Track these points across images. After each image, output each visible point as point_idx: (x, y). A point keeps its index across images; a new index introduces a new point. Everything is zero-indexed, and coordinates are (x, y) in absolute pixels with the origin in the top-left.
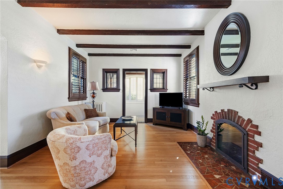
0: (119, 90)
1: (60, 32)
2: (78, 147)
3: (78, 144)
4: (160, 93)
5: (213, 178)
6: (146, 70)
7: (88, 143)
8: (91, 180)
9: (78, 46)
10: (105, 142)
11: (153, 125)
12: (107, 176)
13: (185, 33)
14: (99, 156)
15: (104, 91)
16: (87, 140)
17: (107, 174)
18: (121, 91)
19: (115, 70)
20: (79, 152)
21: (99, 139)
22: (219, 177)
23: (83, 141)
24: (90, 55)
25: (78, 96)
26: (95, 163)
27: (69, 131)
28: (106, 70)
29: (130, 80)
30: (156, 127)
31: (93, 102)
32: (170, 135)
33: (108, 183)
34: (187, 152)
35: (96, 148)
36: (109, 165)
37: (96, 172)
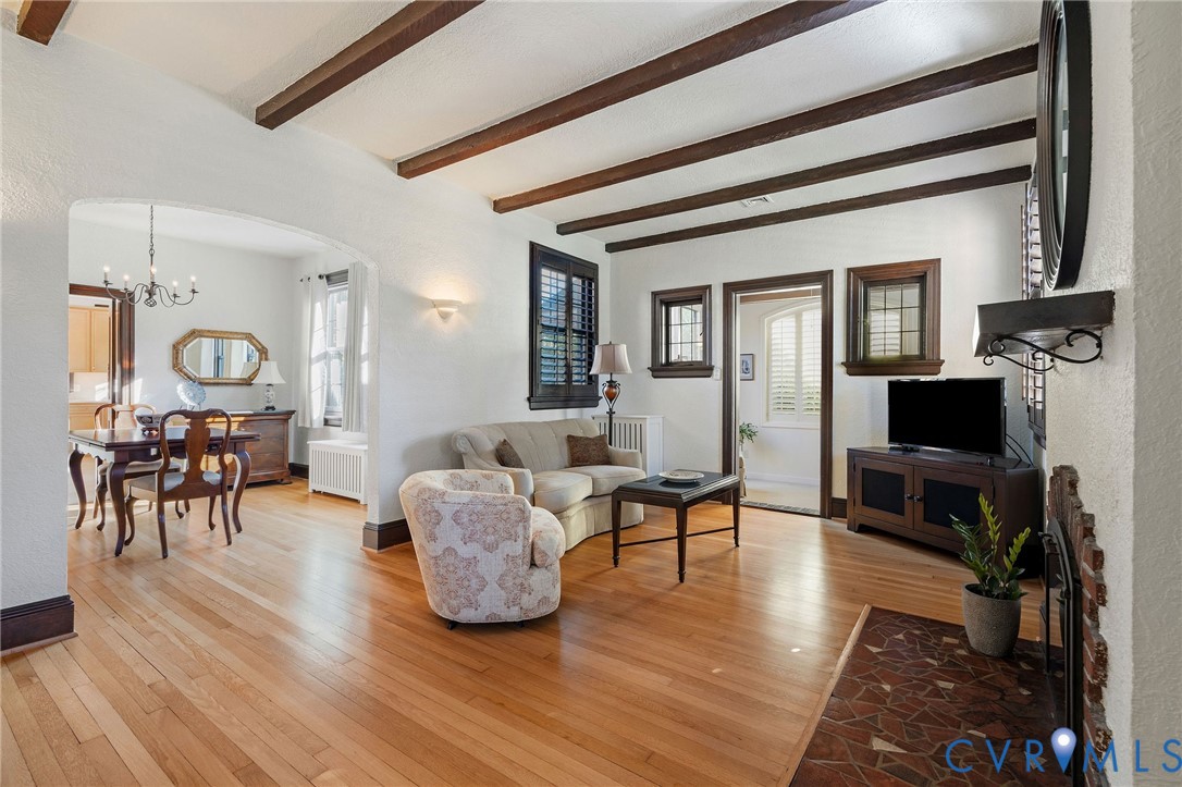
0: (711, 369)
1: (501, 206)
2: (437, 512)
3: (437, 504)
4: (891, 384)
5: (851, 742)
6: (824, 277)
7: (457, 508)
8: (470, 604)
9: (563, 229)
10: (505, 516)
11: (848, 529)
12: (514, 614)
13: (931, 89)
14: (490, 548)
15: (656, 374)
16: (457, 501)
17: (517, 608)
18: (718, 373)
19: (696, 293)
20: (438, 524)
21: (487, 504)
22: (888, 750)
23: (447, 500)
24: (612, 248)
25: (562, 393)
26: (480, 564)
27: (458, 482)
28: (664, 297)
29: (801, 321)
30: (860, 540)
31: (611, 413)
32: (879, 579)
33: (522, 635)
34: (869, 647)
35: (479, 527)
36: (522, 585)
37: (482, 590)
